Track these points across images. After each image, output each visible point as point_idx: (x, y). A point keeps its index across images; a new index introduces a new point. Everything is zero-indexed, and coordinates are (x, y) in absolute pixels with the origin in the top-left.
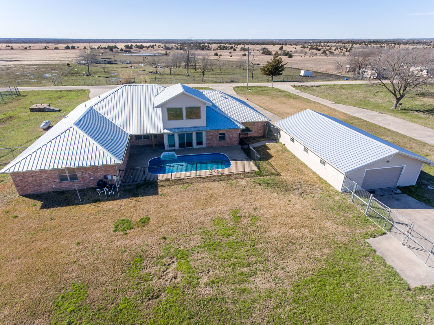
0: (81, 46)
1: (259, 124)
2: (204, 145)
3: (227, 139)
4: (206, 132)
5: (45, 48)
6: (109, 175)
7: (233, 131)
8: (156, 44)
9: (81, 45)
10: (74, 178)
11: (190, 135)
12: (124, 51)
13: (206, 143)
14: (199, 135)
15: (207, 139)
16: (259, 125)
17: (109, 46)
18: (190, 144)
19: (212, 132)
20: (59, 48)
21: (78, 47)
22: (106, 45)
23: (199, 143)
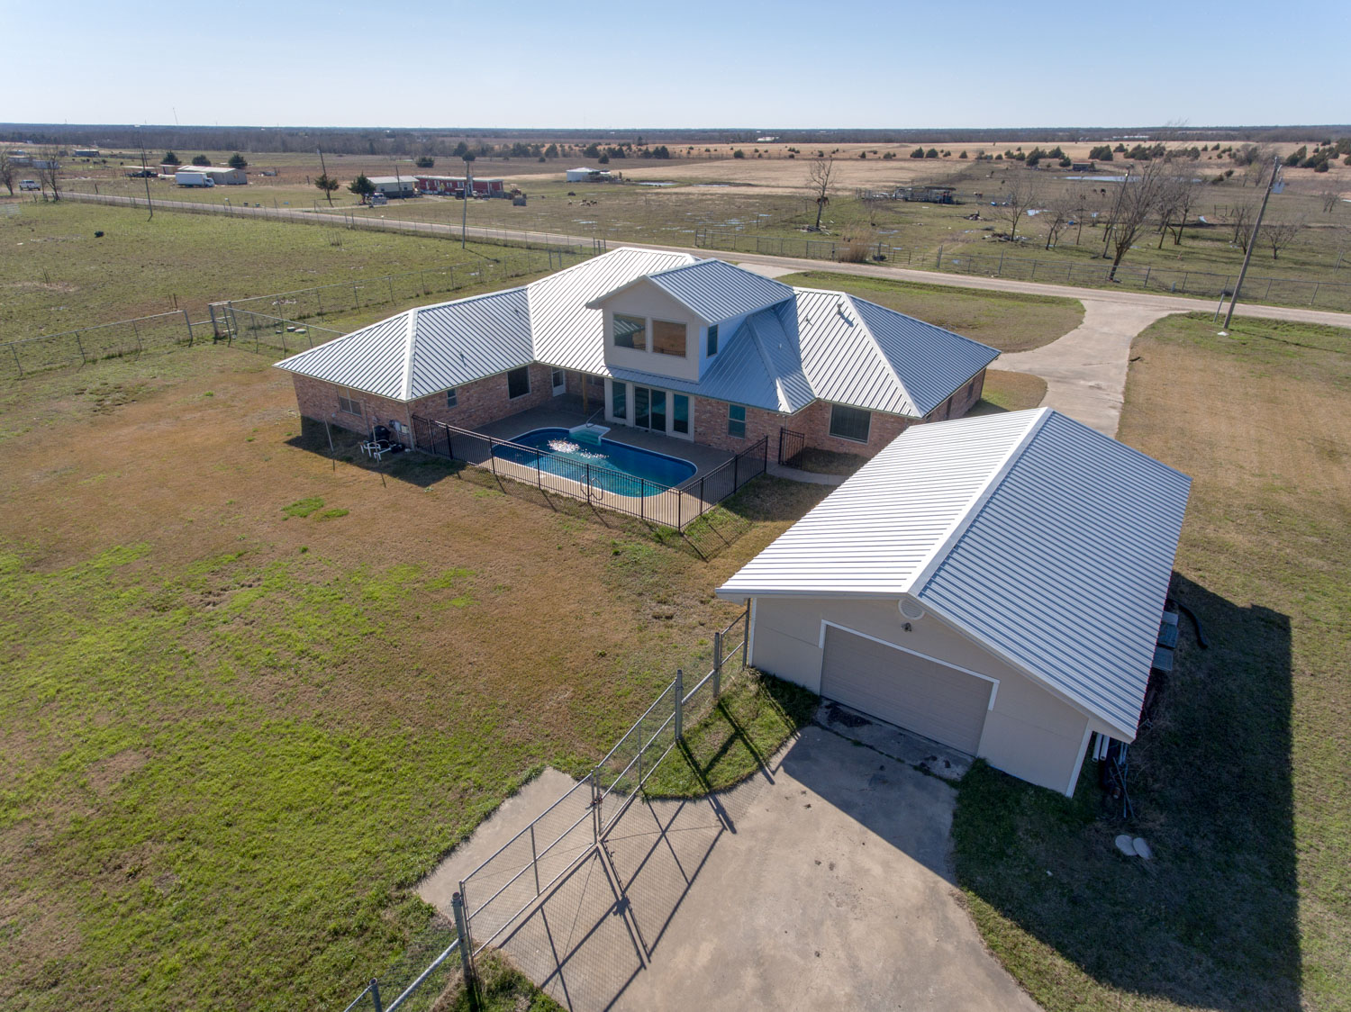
0: (955, 152)
1: (887, 422)
2: (690, 437)
3: (749, 434)
4: (697, 399)
5: (863, 156)
6: (398, 421)
7: (766, 417)
8: (1220, 143)
9: (955, 148)
10: (357, 409)
11: (659, 397)
12: (1071, 167)
13: (696, 431)
14: (681, 401)
15: (697, 419)
16: (889, 426)
17: (1037, 149)
18: (659, 422)
19: (710, 404)
20: (898, 156)
21: (948, 154)
22: (1028, 148)
23: (681, 425)
